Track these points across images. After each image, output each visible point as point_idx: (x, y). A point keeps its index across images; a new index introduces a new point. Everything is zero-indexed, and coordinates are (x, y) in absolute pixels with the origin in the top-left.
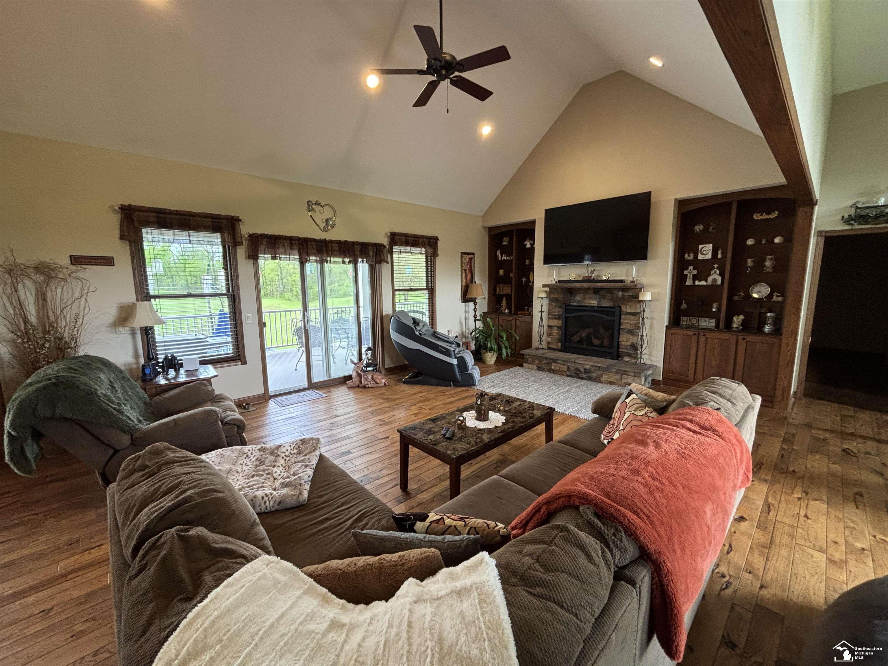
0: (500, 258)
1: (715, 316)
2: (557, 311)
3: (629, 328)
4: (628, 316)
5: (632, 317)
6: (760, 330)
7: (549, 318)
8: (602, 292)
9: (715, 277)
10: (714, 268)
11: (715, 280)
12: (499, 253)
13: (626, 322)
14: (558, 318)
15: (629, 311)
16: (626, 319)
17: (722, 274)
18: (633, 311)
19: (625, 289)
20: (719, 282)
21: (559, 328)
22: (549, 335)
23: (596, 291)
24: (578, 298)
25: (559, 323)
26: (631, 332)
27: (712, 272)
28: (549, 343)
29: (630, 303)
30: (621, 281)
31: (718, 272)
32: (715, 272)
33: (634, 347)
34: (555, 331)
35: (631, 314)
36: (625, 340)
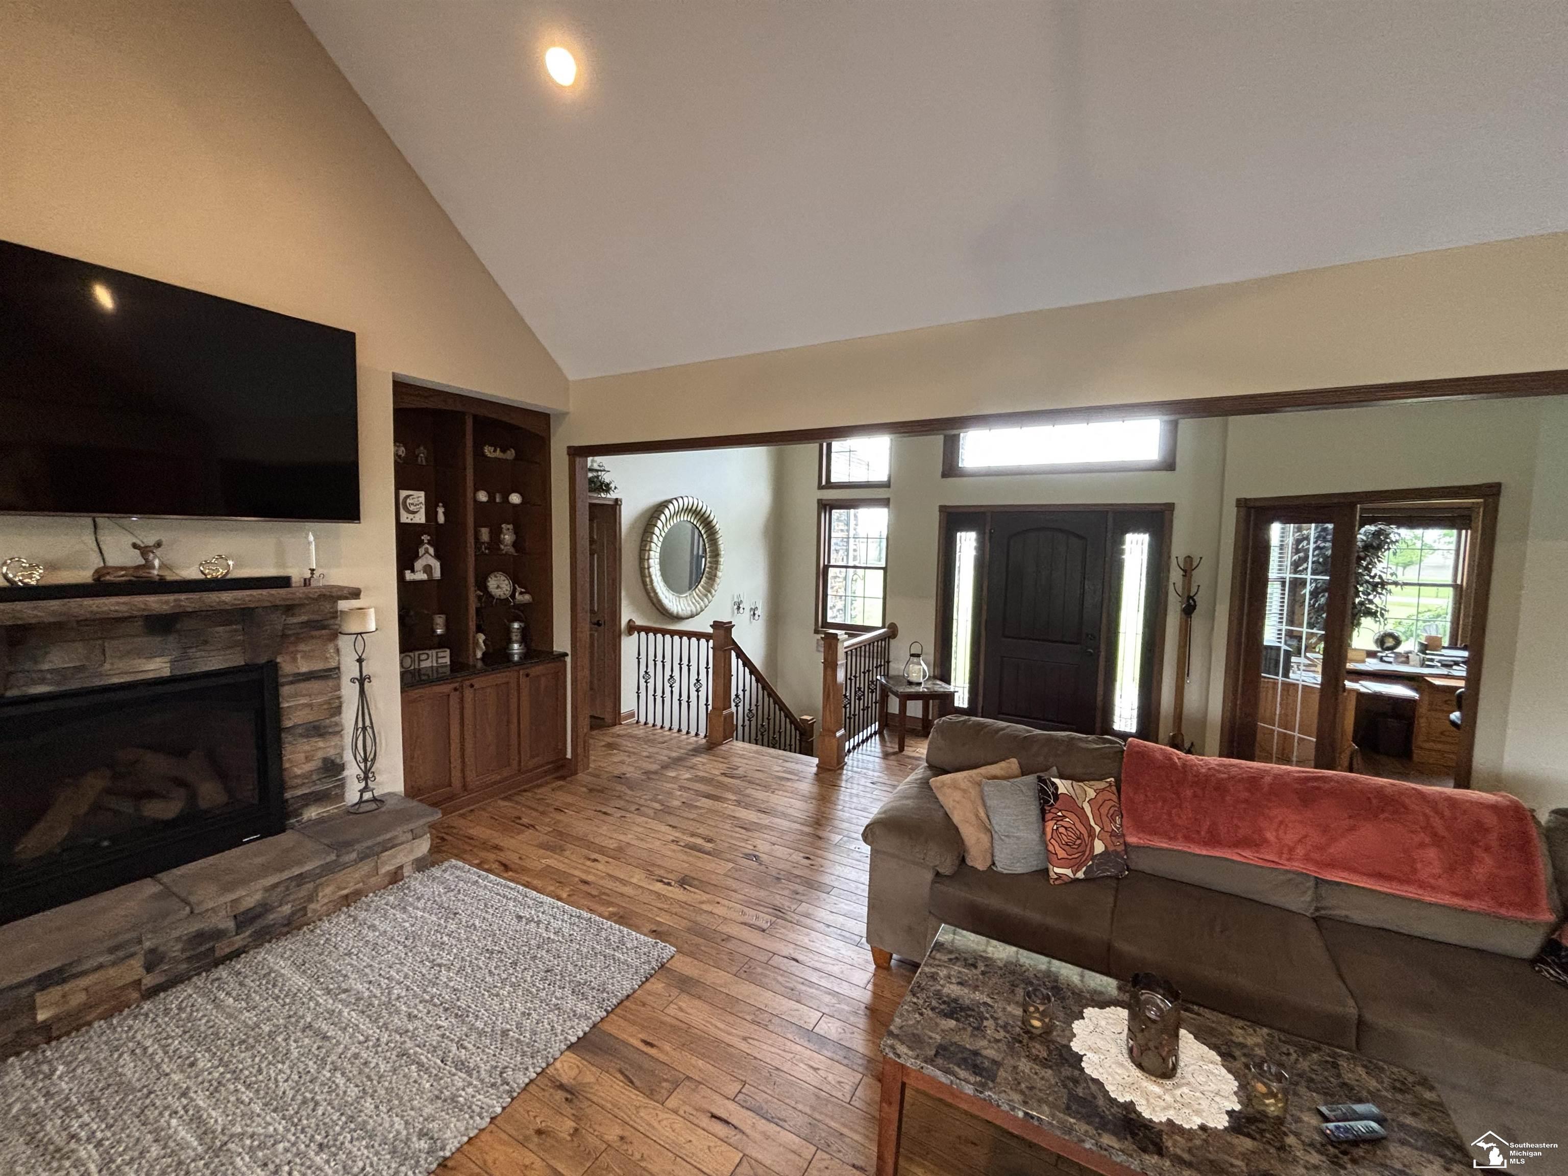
3: (311, 718)
4: (302, 685)
5: (315, 685)
9: (429, 562)
10: (422, 543)
11: (428, 569)
13: (300, 704)
15: (304, 669)
16: (296, 695)
17: (440, 556)
18: (318, 666)
20: (438, 574)
26: (315, 731)
27: (421, 551)
29: (302, 647)
31: (431, 551)
32: (427, 552)
33: (333, 771)
35: (311, 676)
36: (302, 756)
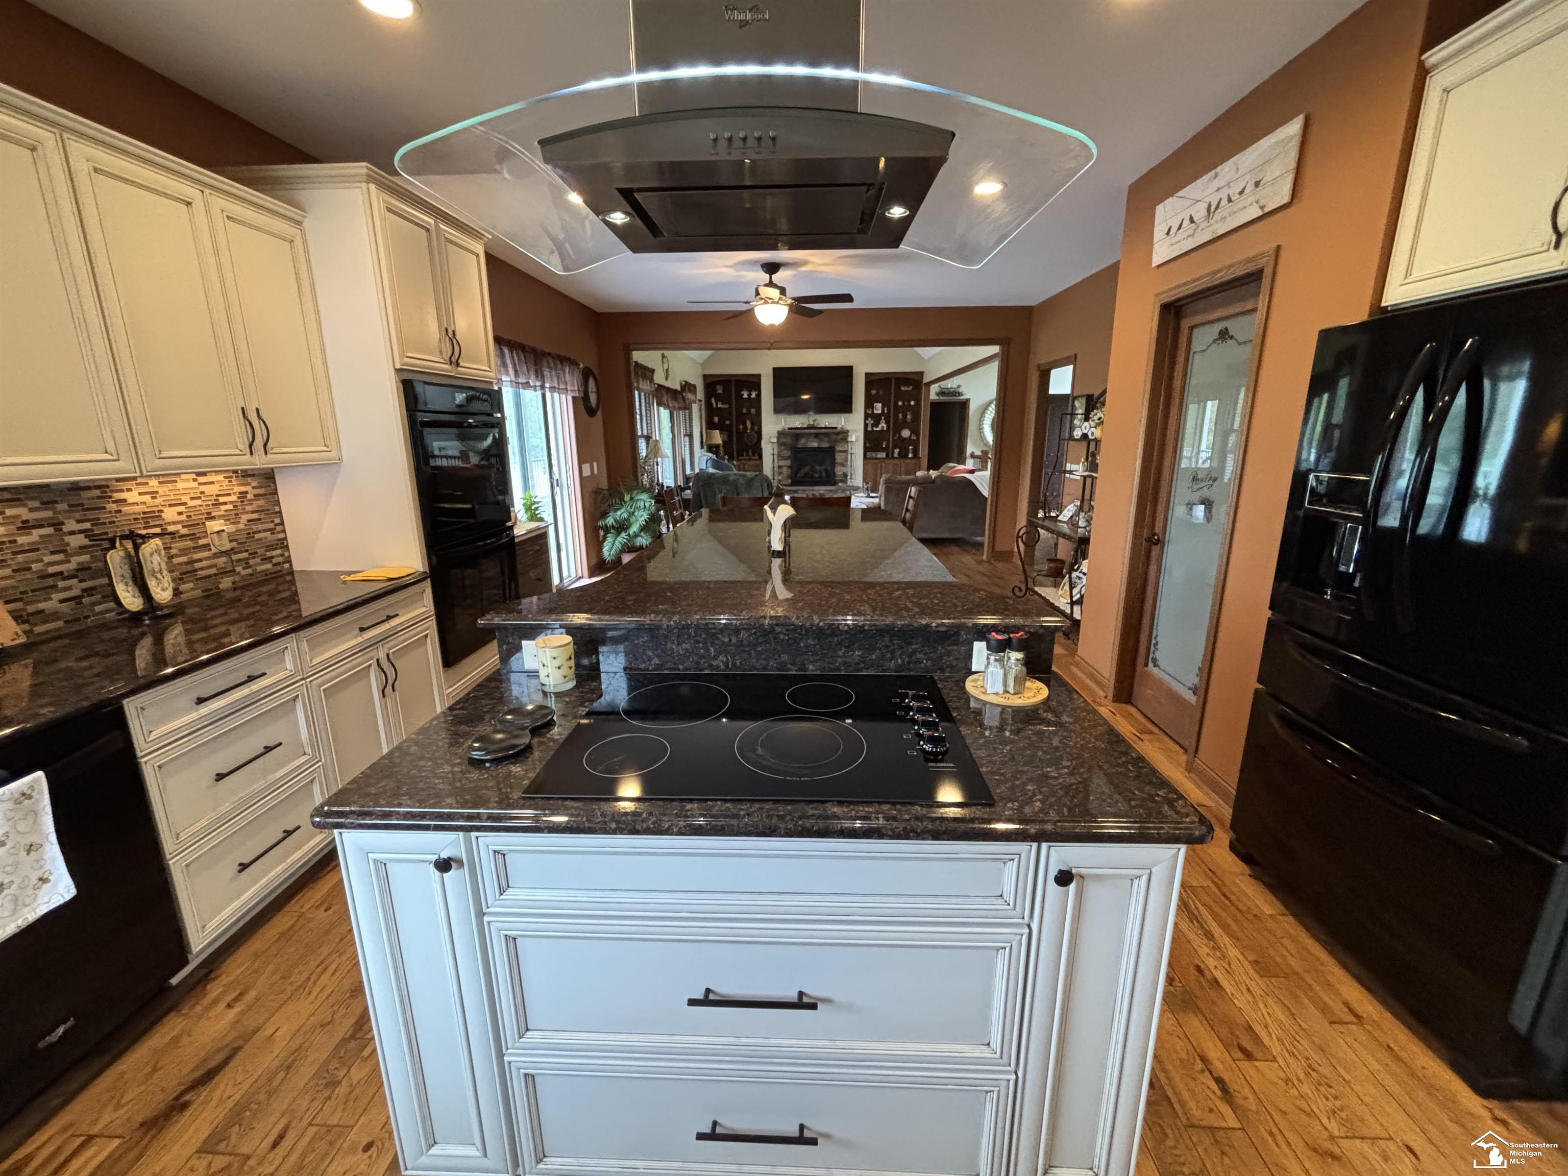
0: (715, 405)
1: (886, 449)
2: (787, 453)
3: (841, 462)
4: (840, 453)
5: (844, 454)
6: (906, 456)
7: (779, 460)
8: (821, 436)
9: (883, 425)
10: (882, 419)
11: (883, 427)
12: (713, 401)
13: (839, 458)
14: (786, 459)
15: (840, 449)
16: (838, 455)
17: (888, 423)
18: (844, 449)
19: (838, 434)
20: (885, 428)
21: (789, 467)
22: (780, 473)
23: (817, 435)
24: (803, 441)
25: (788, 463)
26: (842, 465)
27: (881, 422)
28: (779, 481)
29: (841, 444)
30: (836, 428)
32: (883, 422)
33: (845, 475)
34: (785, 470)
35: (842, 451)
36: (839, 470)
